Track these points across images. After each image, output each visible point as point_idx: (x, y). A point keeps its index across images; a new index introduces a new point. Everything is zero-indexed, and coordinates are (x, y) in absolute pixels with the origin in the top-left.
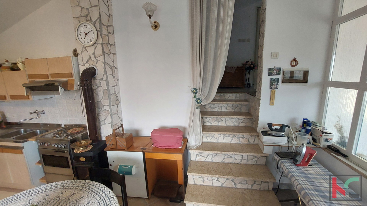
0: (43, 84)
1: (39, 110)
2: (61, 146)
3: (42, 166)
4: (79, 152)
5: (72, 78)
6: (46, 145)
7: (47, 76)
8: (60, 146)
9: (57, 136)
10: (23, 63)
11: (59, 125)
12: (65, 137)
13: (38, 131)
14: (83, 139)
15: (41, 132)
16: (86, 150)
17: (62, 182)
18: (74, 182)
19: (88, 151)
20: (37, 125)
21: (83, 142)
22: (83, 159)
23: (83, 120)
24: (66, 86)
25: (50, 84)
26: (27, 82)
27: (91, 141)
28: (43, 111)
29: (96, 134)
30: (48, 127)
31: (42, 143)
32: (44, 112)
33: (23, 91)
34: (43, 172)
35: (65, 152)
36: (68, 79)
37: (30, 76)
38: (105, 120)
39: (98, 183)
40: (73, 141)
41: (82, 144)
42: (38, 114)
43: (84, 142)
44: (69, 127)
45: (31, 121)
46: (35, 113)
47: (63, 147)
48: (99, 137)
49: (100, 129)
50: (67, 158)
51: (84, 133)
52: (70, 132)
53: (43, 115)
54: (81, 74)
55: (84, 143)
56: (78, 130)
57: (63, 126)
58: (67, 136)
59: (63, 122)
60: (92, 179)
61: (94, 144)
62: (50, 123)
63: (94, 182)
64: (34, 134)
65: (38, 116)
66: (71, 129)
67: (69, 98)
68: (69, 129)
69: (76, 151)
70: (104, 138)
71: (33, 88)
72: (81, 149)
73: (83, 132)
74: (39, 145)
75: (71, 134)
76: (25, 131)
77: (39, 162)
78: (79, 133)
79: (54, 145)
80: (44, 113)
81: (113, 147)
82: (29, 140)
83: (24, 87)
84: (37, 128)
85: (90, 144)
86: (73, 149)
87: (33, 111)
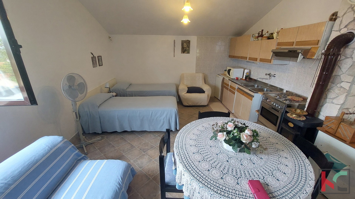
0: (287, 51)
1: (272, 73)
2: (278, 106)
3: (259, 115)
4: (291, 117)
5: (317, 46)
6: (268, 100)
7: (292, 44)
8: (277, 106)
9: (278, 97)
10: (278, 33)
11: (282, 90)
12: (285, 100)
13: (266, 89)
14: (299, 107)
15: (267, 91)
16: (299, 119)
19: (300, 120)
20: (266, 84)
21: (298, 111)
22: (291, 125)
24: (307, 54)
25: (293, 51)
26: (274, 48)
27: (307, 114)
28: (275, 75)
29: (316, 109)
30: (273, 88)
31: (266, 98)
32: (275, 76)
33: (269, 55)
34: (257, 119)
35: (279, 112)
36: (312, 46)
37: (279, 44)
38: (334, 98)
40: (289, 106)
41: (297, 112)
42: (270, 76)
43: (300, 111)
44: (289, 93)
45: (264, 81)
46: (269, 75)
47: (279, 107)
48: (317, 114)
49: (322, 106)
50: (278, 117)
52: (290, 98)
53: (273, 77)
55: (299, 112)
56: (297, 99)
57: (285, 91)
58: (286, 100)
59: (286, 88)
61: (308, 117)
62: (276, 86)
64: (261, 90)
65: (270, 78)
66: (291, 96)
67: (302, 67)
68: (288, 96)
69: (288, 115)
70: (322, 117)
71: (278, 54)
72: (294, 115)
73: (301, 102)
74: (264, 99)
75: (290, 100)
76: (257, 87)
77: (258, 111)
78: (298, 102)
79: (273, 103)
80: (275, 77)
82: (259, 93)
83: (272, 52)
84: (265, 87)
85: (304, 116)
86: (287, 112)
87: (268, 73)
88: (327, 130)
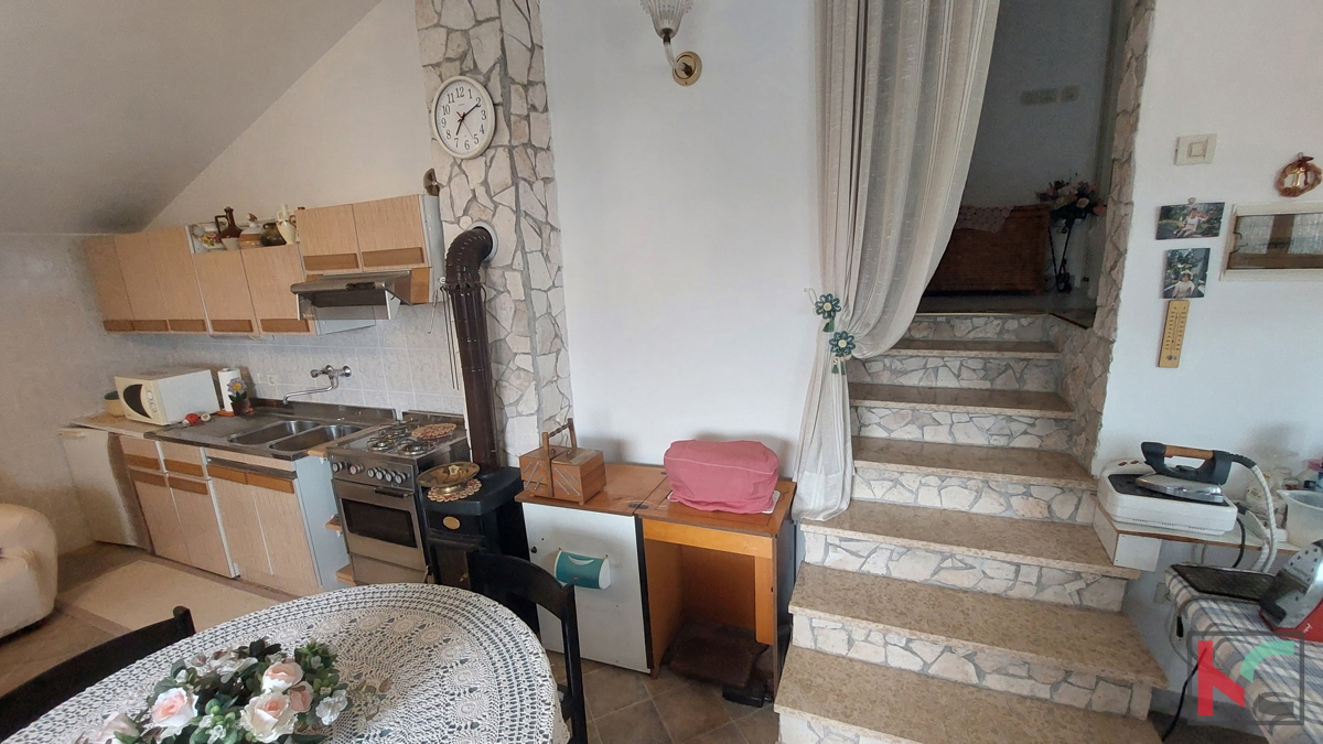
0: (342, 286)
1: (336, 365)
2: (393, 478)
3: (344, 532)
4: (441, 499)
5: (422, 265)
6: (353, 471)
7: (352, 260)
8: (389, 478)
9: (382, 445)
10: (292, 222)
11: (389, 413)
12: (404, 449)
13: (333, 428)
14: (454, 459)
15: (341, 433)
16: (463, 495)
17: (392, 586)
18: (424, 590)
19: (469, 498)
20: (330, 410)
21: (453, 470)
22: (452, 523)
23: (453, 400)
24: (407, 290)
25: (363, 284)
26: (302, 279)
27: (477, 469)
28: (345, 368)
29: (492, 446)
30: (359, 416)
31: (343, 464)
32: (348, 371)
33: (292, 308)
34: (345, 550)
35: (402, 497)
36: (411, 267)
37: (310, 262)
38: (518, 401)
39: (493, 603)
40: (426, 465)
41: (451, 474)
42: (331, 378)
43: (458, 468)
44: (416, 419)
45: (316, 399)
46: (324, 372)
47: (399, 480)
48: (501, 458)
49: (503, 431)
50: (408, 514)
51: (458, 439)
52: (419, 435)
53: (345, 378)
54: (447, 252)
55: (456, 472)
56: (439, 430)
57: (400, 417)
58: (409, 448)
59: (400, 404)
60: (476, 587)
61: (485, 477)
62: (365, 406)
63: (482, 598)
64: (323, 437)
65: (332, 383)
66: (422, 425)
67: (417, 328)
68: (414, 427)
69: (432, 496)
70: (514, 462)
71: (319, 299)
72: (448, 490)
73: (454, 437)
74: (336, 469)
75: (422, 443)
76: (300, 427)
77: (336, 521)
78: (445, 439)
79: (375, 474)
80: (348, 375)
81: (542, 492)
82: (309, 452)
83: (295, 293)
84: (328, 420)
85: (475, 478)
86: (426, 490)
87: (319, 368)
88: (538, 494)
